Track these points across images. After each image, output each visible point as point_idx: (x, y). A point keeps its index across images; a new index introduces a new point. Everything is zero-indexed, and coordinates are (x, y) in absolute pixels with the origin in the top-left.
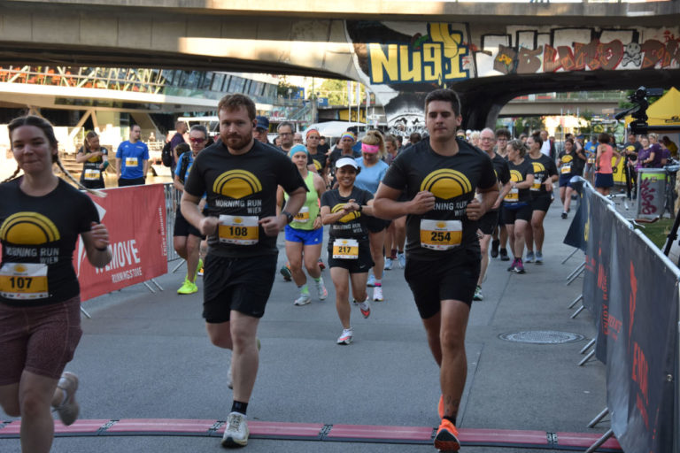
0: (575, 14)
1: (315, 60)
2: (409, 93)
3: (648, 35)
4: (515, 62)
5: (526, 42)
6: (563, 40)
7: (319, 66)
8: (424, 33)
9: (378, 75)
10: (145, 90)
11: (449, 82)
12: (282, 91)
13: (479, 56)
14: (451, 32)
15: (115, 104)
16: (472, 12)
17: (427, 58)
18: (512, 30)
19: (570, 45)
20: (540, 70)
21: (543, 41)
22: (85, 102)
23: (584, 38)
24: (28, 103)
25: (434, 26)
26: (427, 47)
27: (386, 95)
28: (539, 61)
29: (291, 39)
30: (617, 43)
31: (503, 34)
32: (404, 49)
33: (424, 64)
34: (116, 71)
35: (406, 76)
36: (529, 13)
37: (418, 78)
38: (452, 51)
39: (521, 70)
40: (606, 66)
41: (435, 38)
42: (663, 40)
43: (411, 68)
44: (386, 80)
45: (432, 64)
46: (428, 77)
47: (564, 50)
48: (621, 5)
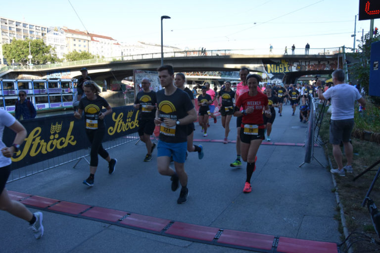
0: (314, 57)
1: (255, 68)
2: (276, 75)
3: (331, 62)
4: (301, 68)
5: (303, 64)
6: (312, 63)
7: (256, 70)
8: (280, 62)
9: (269, 71)
10: (217, 76)
11: (285, 73)
13: (292, 67)
14: (286, 61)
15: (211, 79)
16: (290, 57)
17: (281, 67)
18: (300, 61)
20: (307, 70)
21: (307, 63)
22: (204, 79)
23: (317, 63)
24: (192, 80)
25: (282, 60)
26: (280, 65)
27: (271, 76)
28: (306, 68)
29: (249, 63)
30: (324, 64)
31: (298, 62)
32: (275, 66)
33: (280, 69)
34: (211, 72)
35: (276, 72)
36: (304, 57)
37: (278, 72)
38: (286, 66)
39: (302, 70)
40: (322, 69)
41: (282, 63)
42: (334, 63)
43: (277, 70)
44: (271, 72)
45: (282, 69)
46: (281, 72)
47: (312, 65)
48: (324, 56)
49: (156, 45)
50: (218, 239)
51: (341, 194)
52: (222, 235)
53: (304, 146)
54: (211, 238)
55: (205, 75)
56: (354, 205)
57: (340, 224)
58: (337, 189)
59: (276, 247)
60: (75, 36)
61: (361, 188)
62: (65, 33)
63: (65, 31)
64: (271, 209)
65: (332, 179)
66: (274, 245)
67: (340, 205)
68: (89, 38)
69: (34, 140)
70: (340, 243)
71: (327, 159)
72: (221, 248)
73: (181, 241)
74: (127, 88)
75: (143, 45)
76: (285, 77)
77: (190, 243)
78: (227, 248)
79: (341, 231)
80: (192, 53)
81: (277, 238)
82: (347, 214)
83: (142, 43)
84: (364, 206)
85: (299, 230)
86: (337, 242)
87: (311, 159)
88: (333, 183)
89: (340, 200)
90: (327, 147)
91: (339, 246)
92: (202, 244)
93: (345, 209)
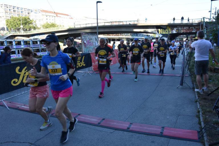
0: (186, 24)
1: (151, 31)
2: (164, 35)
3: (196, 27)
4: (178, 31)
5: (180, 29)
6: (185, 28)
7: (152, 32)
8: (166, 27)
9: (160, 33)
10: (129, 36)
11: (169, 34)
12: (147, 35)
13: (173, 30)
14: (170, 27)
15: (126, 38)
16: (172, 24)
17: (166, 31)
18: (178, 27)
19: (186, 29)
20: (182, 32)
21: (182, 28)
22: (122, 38)
23: (188, 28)
24: (115, 38)
25: (167, 27)
26: (166, 29)
27: (161, 36)
29: (148, 29)
30: (192, 29)
31: (176, 27)
32: (163, 30)
33: (166, 32)
34: (126, 34)
35: (163, 33)
36: (180, 25)
37: (165, 33)
38: (170, 30)
39: (179, 32)
40: (191, 32)
42: (198, 28)
43: (164, 32)
44: (161, 34)
45: (167, 32)
46: (167, 33)
47: (185, 29)
48: (192, 23)
49: (94, 19)
50: (129, 128)
51: (201, 103)
52: (132, 126)
53: (180, 76)
54: (126, 128)
55: (123, 36)
56: (208, 110)
57: (200, 120)
58: (198, 100)
59: (163, 133)
60: (47, 14)
61: (212, 100)
62: (41, 12)
63: (41, 11)
64: (160, 112)
65: (195, 95)
66: (161, 132)
67: (200, 109)
68: (55, 15)
69: (25, 73)
70: (199, 130)
71: (193, 84)
72: (131, 133)
73: (109, 129)
74: (78, 44)
75: (86, 19)
76: (169, 36)
77: (114, 130)
78: (135, 133)
79: (200, 124)
80: (115, 23)
81: (163, 128)
82: (204, 114)
83: (86, 17)
84: (214, 110)
85: (176, 123)
86: (198, 130)
87: (184, 84)
88: (196, 97)
89: (200, 107)
90: (193, 77)
91: (198, 132)
92: (120, 131)
93: (203, 111)
